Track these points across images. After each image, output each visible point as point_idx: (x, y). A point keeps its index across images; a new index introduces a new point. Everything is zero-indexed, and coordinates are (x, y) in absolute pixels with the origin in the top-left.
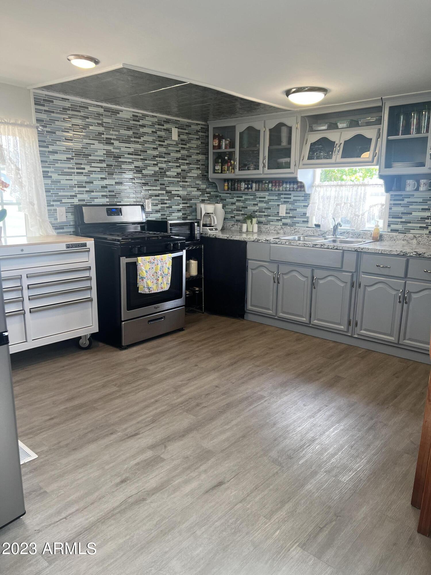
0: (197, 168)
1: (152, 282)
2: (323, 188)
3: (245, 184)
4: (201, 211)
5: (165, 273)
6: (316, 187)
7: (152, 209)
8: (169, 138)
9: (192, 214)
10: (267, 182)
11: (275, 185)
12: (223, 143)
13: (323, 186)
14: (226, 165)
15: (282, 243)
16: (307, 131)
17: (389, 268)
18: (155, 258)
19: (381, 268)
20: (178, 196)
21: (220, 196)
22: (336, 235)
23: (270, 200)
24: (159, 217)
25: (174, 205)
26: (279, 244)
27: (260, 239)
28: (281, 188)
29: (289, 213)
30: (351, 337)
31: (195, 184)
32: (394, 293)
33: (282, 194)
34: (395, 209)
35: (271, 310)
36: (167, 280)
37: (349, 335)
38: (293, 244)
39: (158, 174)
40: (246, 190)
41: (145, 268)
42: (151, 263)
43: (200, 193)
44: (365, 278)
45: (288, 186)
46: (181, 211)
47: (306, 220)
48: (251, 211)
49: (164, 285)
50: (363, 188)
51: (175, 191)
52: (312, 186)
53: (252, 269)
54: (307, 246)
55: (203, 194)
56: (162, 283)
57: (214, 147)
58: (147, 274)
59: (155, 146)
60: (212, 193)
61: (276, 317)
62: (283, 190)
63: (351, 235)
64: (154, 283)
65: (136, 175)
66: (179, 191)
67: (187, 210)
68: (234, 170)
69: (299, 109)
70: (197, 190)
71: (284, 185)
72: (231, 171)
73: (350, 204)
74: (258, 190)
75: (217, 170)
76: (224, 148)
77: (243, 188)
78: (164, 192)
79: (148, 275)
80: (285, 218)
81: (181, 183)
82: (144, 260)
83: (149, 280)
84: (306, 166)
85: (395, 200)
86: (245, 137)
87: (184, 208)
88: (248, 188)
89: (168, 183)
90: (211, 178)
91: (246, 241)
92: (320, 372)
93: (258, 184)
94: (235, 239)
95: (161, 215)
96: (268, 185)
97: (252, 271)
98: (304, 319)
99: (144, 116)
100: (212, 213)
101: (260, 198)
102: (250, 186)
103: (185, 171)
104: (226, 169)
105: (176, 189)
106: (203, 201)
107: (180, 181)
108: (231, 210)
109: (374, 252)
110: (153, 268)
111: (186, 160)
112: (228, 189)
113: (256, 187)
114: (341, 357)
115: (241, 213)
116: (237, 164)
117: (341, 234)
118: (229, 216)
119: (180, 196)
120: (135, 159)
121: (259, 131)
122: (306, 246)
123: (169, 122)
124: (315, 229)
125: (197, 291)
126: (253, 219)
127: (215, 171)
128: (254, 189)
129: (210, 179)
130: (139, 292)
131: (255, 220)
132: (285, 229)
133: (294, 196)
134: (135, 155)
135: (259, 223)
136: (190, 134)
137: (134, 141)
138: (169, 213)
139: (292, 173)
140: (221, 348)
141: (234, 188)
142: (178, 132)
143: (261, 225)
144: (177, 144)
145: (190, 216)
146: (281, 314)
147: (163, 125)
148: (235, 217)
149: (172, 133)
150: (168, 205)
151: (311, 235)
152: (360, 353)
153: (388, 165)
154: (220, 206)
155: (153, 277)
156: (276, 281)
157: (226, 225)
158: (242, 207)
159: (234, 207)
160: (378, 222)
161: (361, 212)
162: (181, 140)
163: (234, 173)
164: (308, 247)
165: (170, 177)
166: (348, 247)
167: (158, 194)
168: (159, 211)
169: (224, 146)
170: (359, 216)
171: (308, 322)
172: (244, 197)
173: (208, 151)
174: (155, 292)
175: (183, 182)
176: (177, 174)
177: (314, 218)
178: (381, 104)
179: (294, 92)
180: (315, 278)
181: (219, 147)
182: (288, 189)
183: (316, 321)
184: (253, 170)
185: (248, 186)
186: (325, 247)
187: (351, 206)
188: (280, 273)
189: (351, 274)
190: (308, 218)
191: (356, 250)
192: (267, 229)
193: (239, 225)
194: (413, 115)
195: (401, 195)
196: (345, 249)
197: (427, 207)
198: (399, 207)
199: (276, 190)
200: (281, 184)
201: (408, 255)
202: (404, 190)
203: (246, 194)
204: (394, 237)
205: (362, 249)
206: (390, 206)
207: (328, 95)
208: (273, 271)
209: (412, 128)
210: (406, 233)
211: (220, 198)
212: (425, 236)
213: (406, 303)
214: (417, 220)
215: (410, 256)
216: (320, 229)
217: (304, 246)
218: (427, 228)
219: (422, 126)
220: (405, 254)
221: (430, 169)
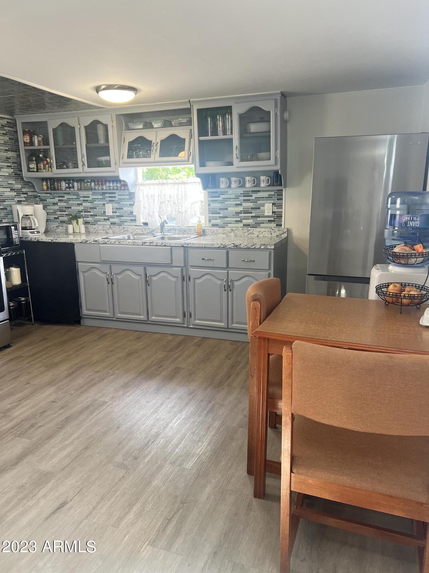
0: (8, 166)
2: (146, 186)
3: (66, 183)
4: (18, 213)
6: (139, 186)
9: (7, 217)
10: (90, 181)
11: (98, 184)
12: (36, 140)
13: (146, 184)
14: (42, 163)
15: (112, 243)
16: (124, 129)
17: (212, 260)
19: (205, 260)
21: (40, 196)
22: (164, 233)
23: (94, 200)
26: (108, 244)
27: (88, 239)
28: (104, 187)
29: (116, 212)
30: (187, 327)
31: (8, 184)
32: (219, 282)
33: (106, 193)
34: (213, 205)
35: (108, 312)
37: (185, 326)
38: (123, 243)
40: (68, 189)
43: (15, 194)
44: (193, 272)
45: (111, 185)
47: (133, 218)
48: (76, 211)
50: (183, 186)
52: (135, 184)
53: (83, 272)
54: (137, 244)
55: (18, 195)
57: (25, 144)
60: (30, 193)
61: (114, 319)
62: (106, 189)
63: (177, 232)
67: (1, 213)
68: (51, 168)
69: (113, 107)
70: (11, 190)
71: (108, 184)
72: (48, 170)
73: (173, 201)
74: (81, 190)
75: (32, 168)
76: (36, 145)
77: (64, 188)
80: (112, 217)
84: (127, 165)
85: (212, 197)
86: (60, 133)
88: (69, 188)
90: (26, 177)
91: (73, 243)
92: (161, 367)
93: (80, 183)
94: (61, 241)
96: (91, 184)
97: (84, 273)
98: (143, 317)
100: (32, 215)
101: (84, 197)
102: (71, 185)
104: (42, 168)
106: (19, 202)
108: (54, 211)
109: (198, 246)
112: (48, 188)
113: (78, 186)
114: (180, 349)
115: (65, 213)
116: (54, 161)
117: (168, 231)
118: (52, 217)
121: (74, 128)
122: (135, 244)
124: (144, 228)
125: (23, 301)
126: (78, 219)
127: (29, 170)
128: (76, 189)
129: (24, 178)
131: (81, 221)
132: (114, 228)
133: (118, 195)
135: (86, 223)
139: (114, 172)
140: (57, 360)
141: (54, 188)
143: (89, 226)
145: (5, 219)
146: (119, 315)
148: (58, 218)
151: (140, 233)
152: (197, 342)
153: (202, 164)
154: (40, 207)
156: (110, 281)
157: (50, 227)
158: (65, 208)
159: (56, 207)
160: (200, 218)
161: (184, 210)
163: (51, 171)
164: (138, 245)
166: (175, 243)
169: (36, 143)
170: (182, 213)
171: (146, 319)
172: (66, 197)
173: (19, 148)
177: (141, 216)
178: (190, 107)
179: (104, 89)
180: (148, 275)
181: (31, 143)
182: (112, 188)
183: (153, 318)
184: (72, 168)
185: (69, 185)
186: (154, 244)
187: (174, 203)
188: (113, 273)
189: (181, 269)
190: (135, 216)
191: (183, 245)
192: (95, 230)
193: (64, 227)
194: (218, 117)
195: (217, 192)
196: (172, 246)
197: (239, 203)
198: (217, 203)
199: (100, 189)
200: (104, 183)
201: (227, 247)
202: (219, 187)
203: (68, 194)
204: (215, 231)
205: (188, 245)
206: (209, 203)
207: (138, 94)
208: (106, 272)
209: (219, 130)
210: (225, 227)
211: (39, 198)
212: (240, 228)
213: (230, 290)
214: (233, 215)
215: (229, 248)
216: (148, 227)
217: (134, 245)
218: (241, 221)
219: (227, 128)
220: (225, 246)
221: (237, 167)
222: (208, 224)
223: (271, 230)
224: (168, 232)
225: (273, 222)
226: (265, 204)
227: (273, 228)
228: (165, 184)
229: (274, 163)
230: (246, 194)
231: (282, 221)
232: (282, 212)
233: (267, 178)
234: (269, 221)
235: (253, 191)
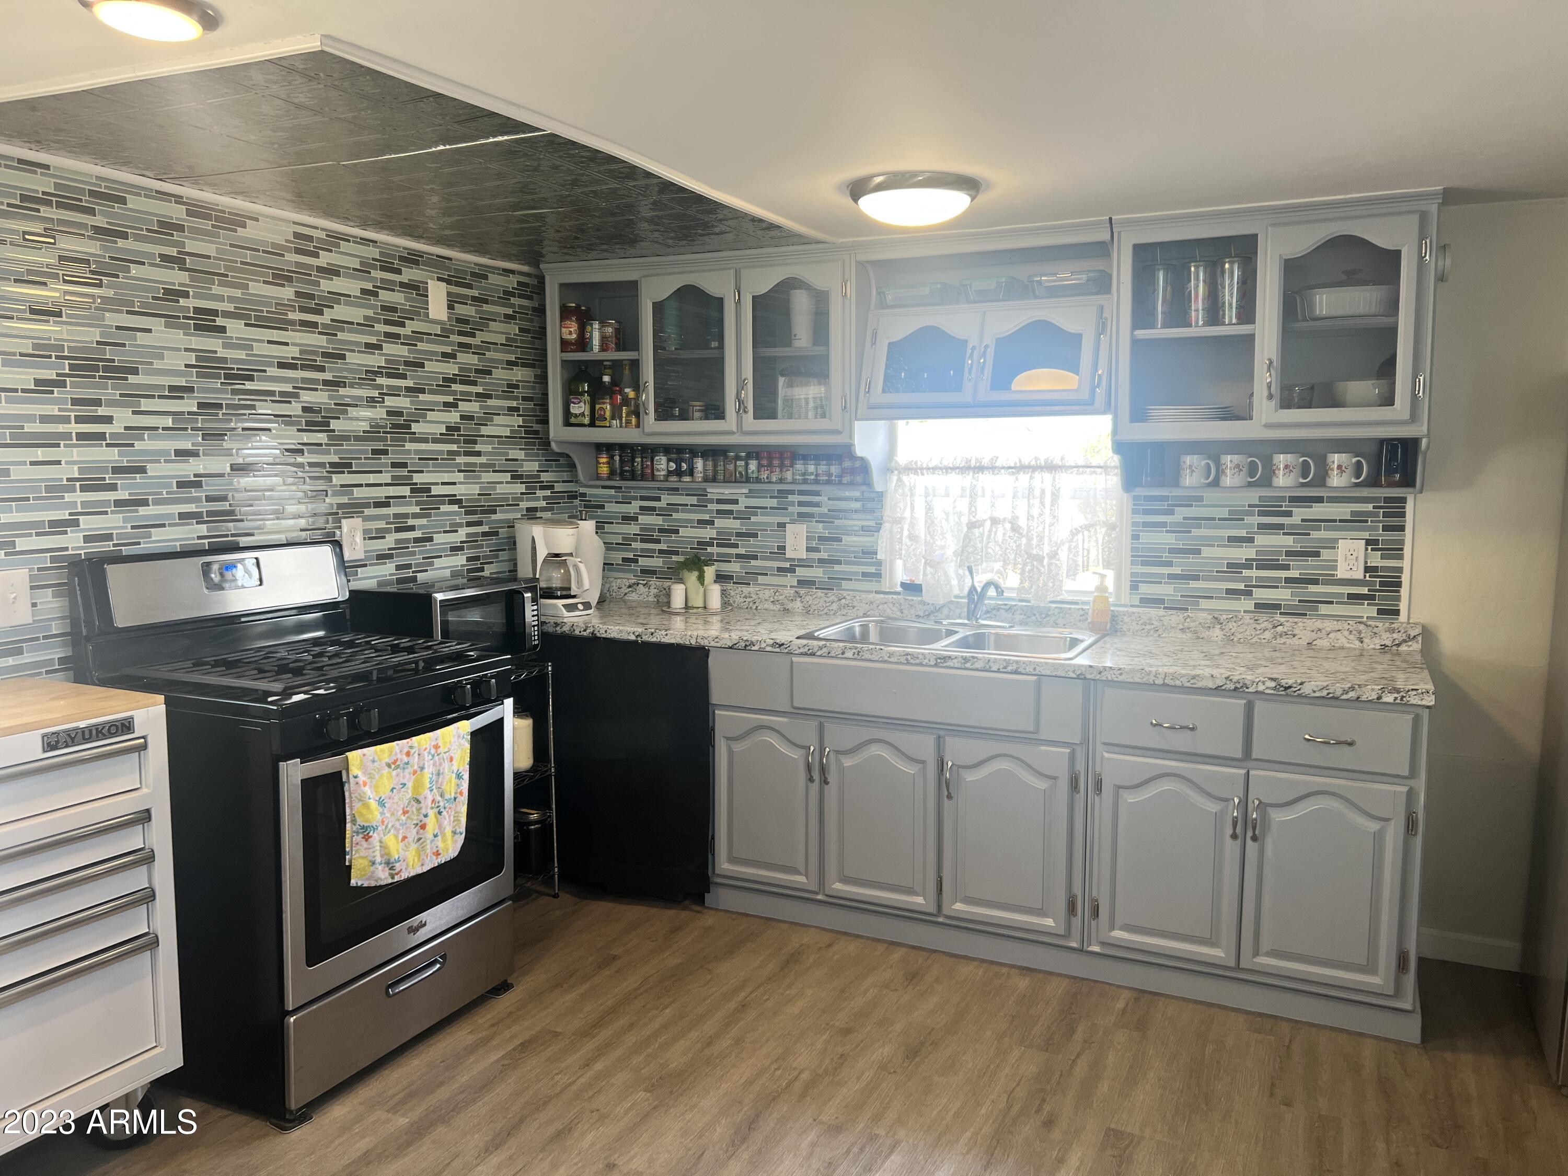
0: (511, 409)
1: (400, 838)
2: (922, 474)
3: (669, 460)
4: (534, 549)
5: (447, 796)
6: (900, 472)
7: (366, 552)
8: (418, 314)
9: (497, 557)
10: (743, 455)
11: (770, 466)
12: (595, 334)
13: (921, 469)
14: (608, 401)
15: (832, 654)
16: (872, 307)
17: (1190, 729)
18: (411, 747)
19: (1165, 731)
20: (451, 502)
21: (584, 495)
22: (977, 619)
23: (752, 510)
24: (391, 575)
25: (440, 532)
26: (820, 656)
27: (754, 639)
28: (789, 475)
29: (817, 550)
30: (1081, 951)
31: (506, 460)
32: (1213, 807)
33: (792, 492)
34: (1147, 538)
35: (799, 873)
36: (456, 820)
37: (1074, 945)
38: (869, 657)
39: (384, 432)
40: (674, 478)
41: (376, 788)
42: (398, 767)
43: (522, 488)
44: (1114, 763)
45: (811, 468)
46: (461, 549)
47: (872, 570)
48: (693, 543)
49: (444, 840)
50: (1047, 476)
51: (443, 484)
52: (889, 469)
53: (728, 739)
54: (917, 661)
55: (530, 493)
56: (436, 836)
57: (565, 345)
58: (382, 813)
59: (373, 340)
60: (558, 487)
61: (820, 897)
62: (794, 482)
63: (1018, 617)
64: (410, 839)
65: (306, 438)
66: (454, 484)
67: (481, 546)
68: (638, 416)
69: (852, 240)
70: (513, 477)
71: (799, 466)
72: (628, 422)
73: (1010, 522)
74: (714, 480)
75: (576, 416)
76: (596, 348)
77: (663, 473)
78: (406, 491)
79: (388, 815)
80: (804, 563)
81: (461, 460)
82: (373, 761)
83: (392, 831)
84: (879, 411)
85: (1146, 512)
86: (671, 313)
87: (472, 540)
88: (679, 473)
89: (420, 459)
90: (556, 442)
91: (703, 648)
92: (1051, 1122)
93: (713, 460)
94: (666, 640)
95: (398, 568)
96: (747, 465)
97: (731, 743)
98: (920, 900)
99: (335, 239)
100: (571, 555)
101: (719, 501)
102: (684, 466)
103: (471, 418)
104: (608, 414)
105: (446, 478)
106: (532, 514)
107: (457, 453)
108: (624, 539)
109: (1140, 681)
110: (405, 785)
111: (474, 383)
112: (612, 473)
113: (705, 470)
114: (1078, 1036)
115: (657, 547)
116: (649, 397)
117: (988, 612)
118: (617, 557)
119: (458, 502)
120: (304, 380)
121: (720, 301)
122: (912, 661)
123: (416, 263)
124: (906, 599)
125: (536, 822)
126: (705, 568)
127: (568, 420)
128: (699, 476)
129: (553, 445)
130: (353, 882)
131: (709, 572)
132: (808, 598)
133: (829, 499)
134: (304, 367)
135: (721, 578)
136: (486, 301)
137: (304, 323)
138: (424, 558)
139: (837, 432)
141: (633, 472)
142: (449, 294)
143: (730, 586)
144: (445, 334)
145: (492, 563)
146: (838, 886)
147: (399, 272)
148: (636, 561)
149: (427, 296)
150: (417, 534)
151: (892, 616)
152: (1124, 1009)
153: (1139, 415)
154: (589, 526)
155: (404, 818)
156: (818, 774)
157: (607, 585)
158: (661, 530)
159: (633, 529)
160: (1103, 576)
161: (1046, 549)
162: (459, 320)
163: (638, 426)
164: (921, 664)
165: (425, 440)
166: (1053, 665)
167: (386, 497)
168: (390, 556)
169: (596, 342)
170: (1040, 559)
171: (932, 909)
172: (666, 499)
173: (545, 355)
174: (412, 874)
175: (467, 454)
176: (448, 428)
177: (899, 564)
178: (1109, 237)
180: (950, 764)
181: (582, 343)
182: (812, 477)
183: (959, 906)
184: (699, 419)
185: (679, 466)
186: (977, 665)
187: (1015, 528)
188: (828, 750)
189: (1069, 751)
190: (879, 563)
191: (1081, 674)
192: (748, 600)
193: (652, 587)
194: (1193, 269)
195: (1165, 498)
196: (1044, 673)
197: (1243, 533)
198: (1162, 532)
199: (774, 479)
200: (787, 462)
201: (1250, 690)
202: (1176, 483)
203: (674, 490)
204: (1153, 622)
205: (1100, 673)
206: (1133, 530)
207: (982, 198)
208: (805, 744)
209: (1193, 308)
210: (1187, 609)
211: (580, 501)
212: (1247, 617)
213: (1254, 838)
214: (1217, 572)
215: (1257, 692)
216: (920, 598)
217: (908, 663)
218: (1248, 593)
219: (1224, 303)
220: (1242, 687)
221: (1268, 426)
222: (1125, 597)
223: (1362, 627)
224: (988, 615)
225: (1366, 602)
226: (1340, 541)
227: (1365, 619)
228: (988, 468)
229: (1406, 416)
230: (1269, 508)
231: (1398, 599)
232: (1400, 570)
233: (1354, 460)
234: (1351, 596)
235: (1293, 499)
